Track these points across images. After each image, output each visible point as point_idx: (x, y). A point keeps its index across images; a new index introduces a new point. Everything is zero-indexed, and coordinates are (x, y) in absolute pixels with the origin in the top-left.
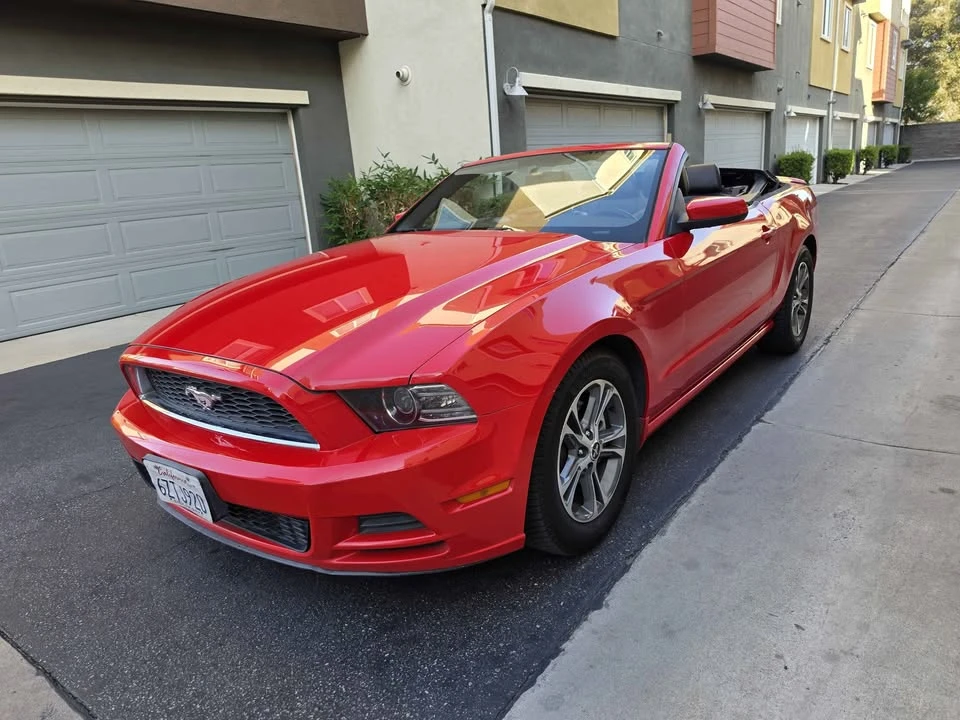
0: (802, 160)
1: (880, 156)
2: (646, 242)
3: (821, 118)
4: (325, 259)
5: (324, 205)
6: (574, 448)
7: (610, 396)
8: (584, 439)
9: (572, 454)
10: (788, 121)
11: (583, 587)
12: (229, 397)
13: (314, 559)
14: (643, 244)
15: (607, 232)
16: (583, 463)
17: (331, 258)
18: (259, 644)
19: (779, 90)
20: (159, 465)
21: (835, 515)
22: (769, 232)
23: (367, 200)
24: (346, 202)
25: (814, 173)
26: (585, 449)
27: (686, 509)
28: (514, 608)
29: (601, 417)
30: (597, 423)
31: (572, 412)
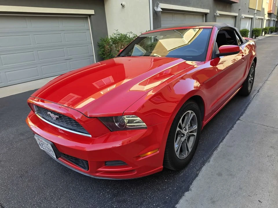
0: (246, 32)
1: (269, 30)
2: (205, 61)
3: (252, 18)
4: (100, 65)
5: (99, 46)
6: (180, 134)
7: (193, 115)
8: (183, 131)
9: (179, 137)
10: (242, 19)
11: (182, 182)
12: (61, 116)
13: (90, 173)
14: (204, 62)
15: (191, 57)
16: (183, 139)
17: (102, 64)
18: (72, 199)
19: (240, 9)
20: (39, 138)
21: (268, 156)
22: (244, 57)
23: (112, 44)
24: (105, 45)
25: (249, 36)
26: (184, 135)
27: (216, 152)
28: (158, 189)
29: (189, 123)
30: (188, 125)
31: (180, 123)
